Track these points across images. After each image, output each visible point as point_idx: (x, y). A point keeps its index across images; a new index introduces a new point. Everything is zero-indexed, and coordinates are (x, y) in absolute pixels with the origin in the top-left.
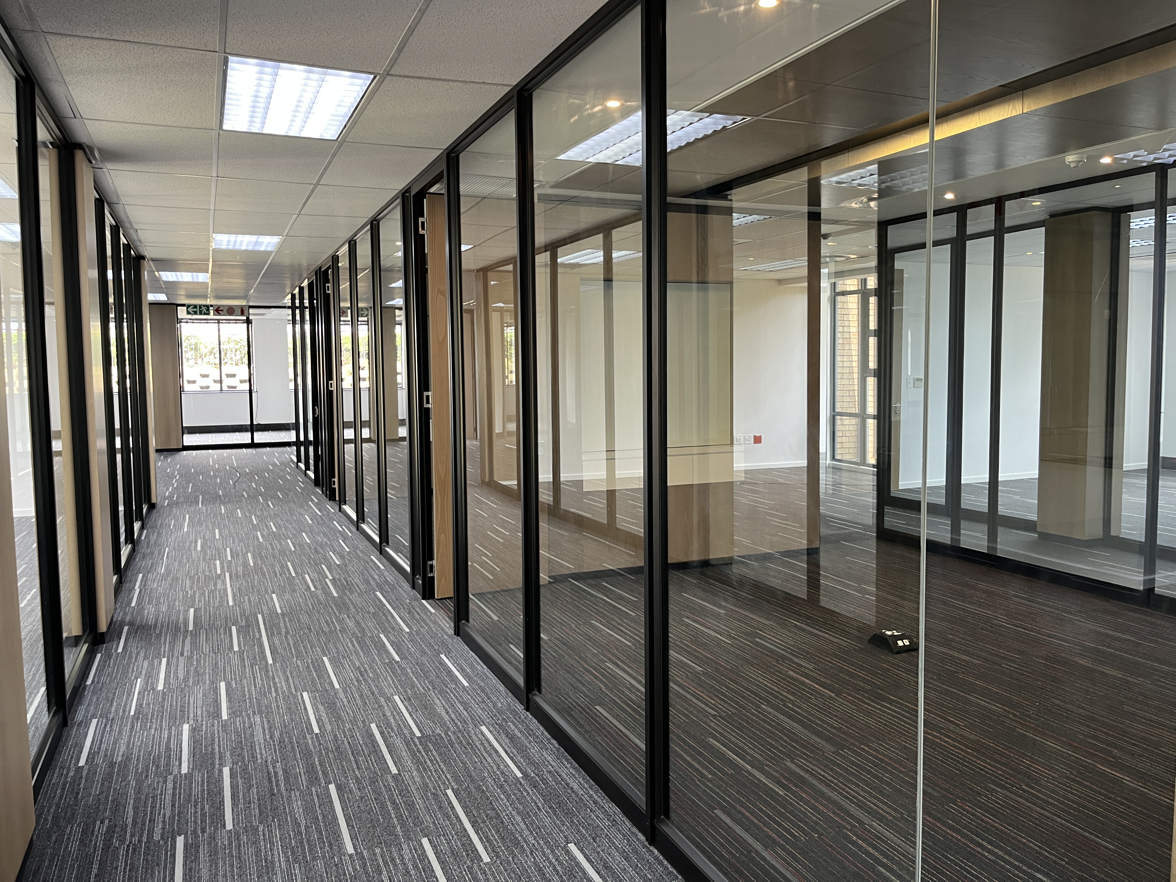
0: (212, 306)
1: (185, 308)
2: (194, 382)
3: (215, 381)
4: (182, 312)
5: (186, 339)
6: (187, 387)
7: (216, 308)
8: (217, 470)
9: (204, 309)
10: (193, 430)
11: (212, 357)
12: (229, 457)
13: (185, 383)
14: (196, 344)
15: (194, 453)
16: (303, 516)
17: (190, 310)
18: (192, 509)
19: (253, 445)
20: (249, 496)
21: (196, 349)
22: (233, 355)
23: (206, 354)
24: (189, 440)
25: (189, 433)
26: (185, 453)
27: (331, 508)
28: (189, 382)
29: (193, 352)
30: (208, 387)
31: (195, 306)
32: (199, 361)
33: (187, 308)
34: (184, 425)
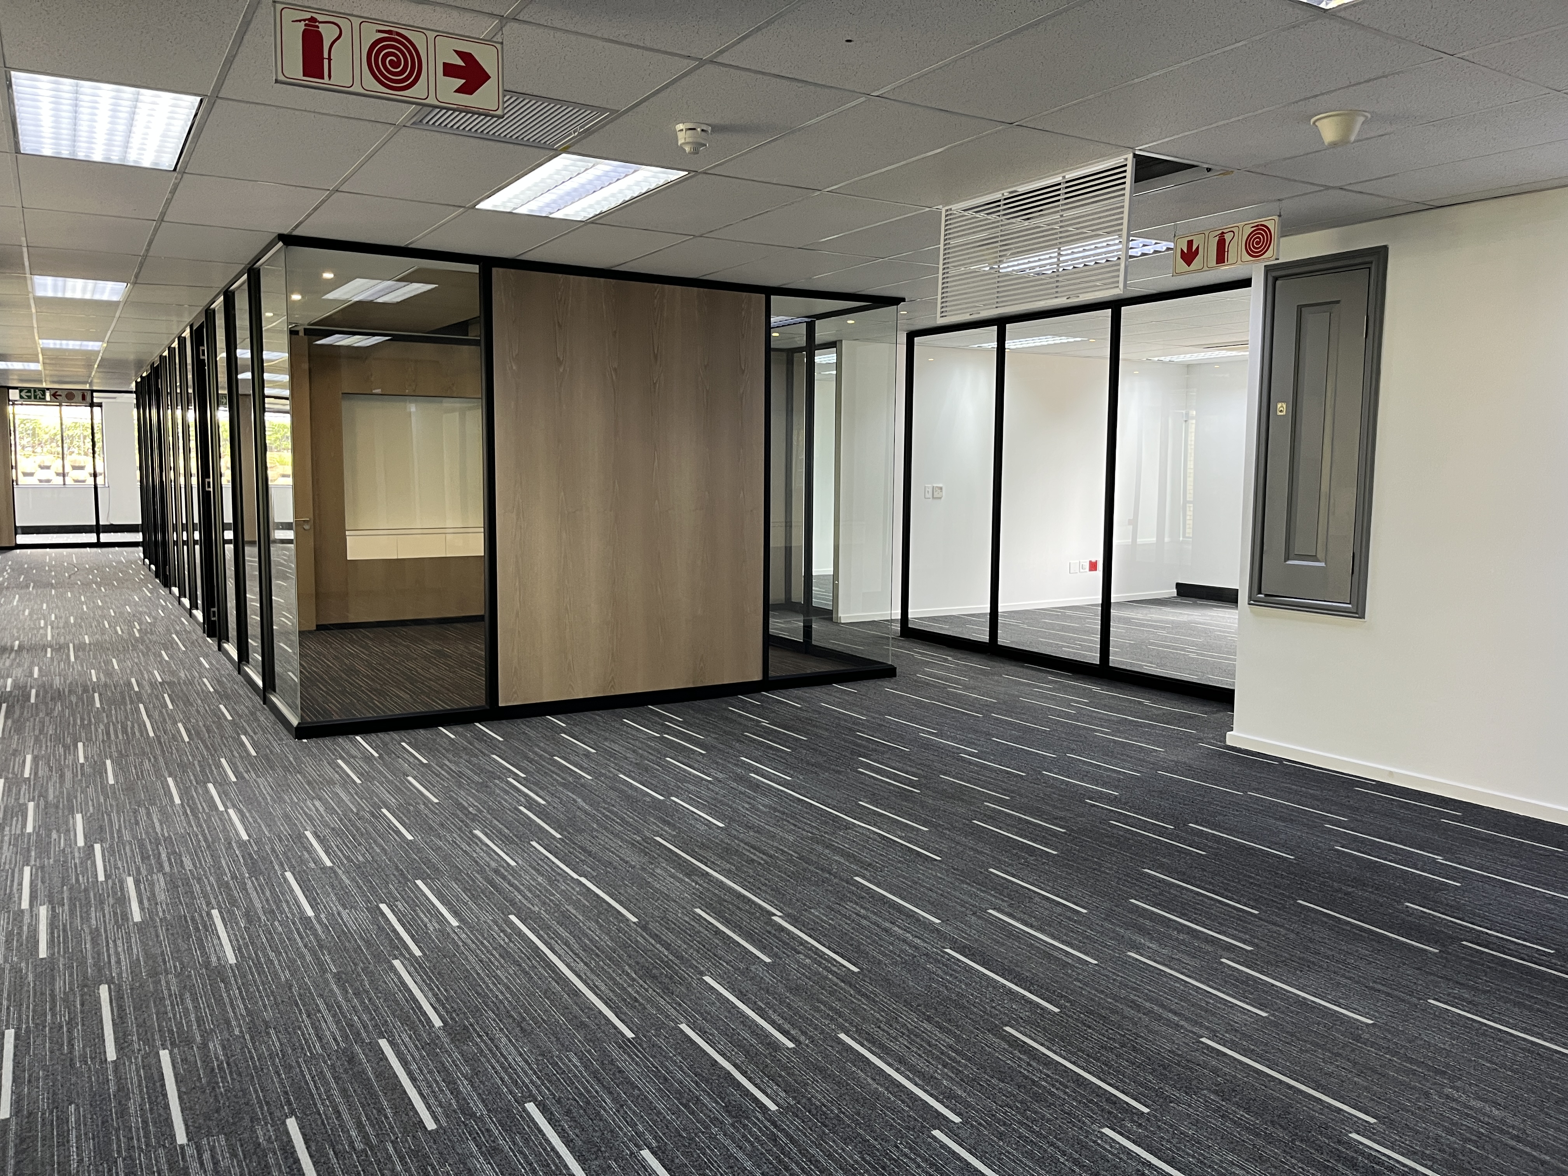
0: (48, 389)
1: (17, 391)
2: (31, 474)
3: (58, 474)
4: (14, 395)
5: (21, 423)
6: (22, 480)
7: (53, 392)
8: (54, 566)
9: (39, 393)
10: (28, 530)
11: (54, 445)
12: (71, 555)
13: (20, 476)
14: (34, 429)
15: (29, 551)
16: (132, 596)
17: (23, 394)
18: (23, 591)
19: (99, 545)
20: (82, 584)
21: (34, 435)
22: (81, 444)
23: (46, 441)
24: (21, 539)
25: (23, 533)
26: (18, 551)
27: (163, 591)
28: (25, 474)
29: (29, 439)
30: (48, 481)
31: (29, 390)
32: (39, 449)
33: (21, 392)
34: (17, 525)
